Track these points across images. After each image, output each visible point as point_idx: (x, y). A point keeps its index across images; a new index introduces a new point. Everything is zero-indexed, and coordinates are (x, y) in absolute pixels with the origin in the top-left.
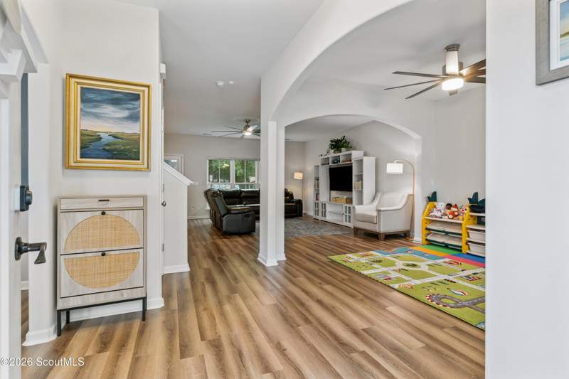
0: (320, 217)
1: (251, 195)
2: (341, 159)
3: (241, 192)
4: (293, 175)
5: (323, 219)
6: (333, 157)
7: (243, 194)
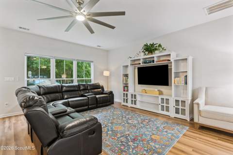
0: (129, 104)
1: (72, 89)
2: (155, 59)
3: (62, 87)
4: (103, 72)
5: (133, 106)
6: (144, 59)
7: (64, 88)
